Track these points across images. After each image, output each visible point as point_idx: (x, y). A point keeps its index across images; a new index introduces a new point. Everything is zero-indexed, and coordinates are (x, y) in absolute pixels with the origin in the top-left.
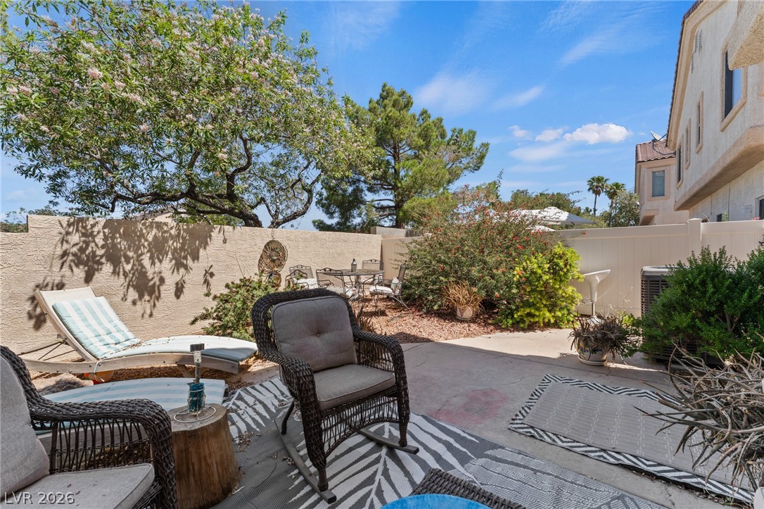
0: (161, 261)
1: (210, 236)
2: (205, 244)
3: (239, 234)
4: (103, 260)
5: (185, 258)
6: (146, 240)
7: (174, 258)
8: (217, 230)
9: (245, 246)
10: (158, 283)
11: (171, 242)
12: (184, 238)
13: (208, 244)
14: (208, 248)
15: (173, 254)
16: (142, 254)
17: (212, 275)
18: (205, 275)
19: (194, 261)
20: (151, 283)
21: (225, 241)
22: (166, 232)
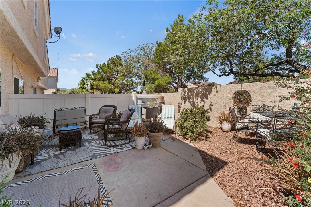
0: (198, 99)
1: (212, 90)
2: (210, 93)
3: (223, 88)
4: (187, 98)
5: (204, 98)
6: (195, 93)
7: (201, 98)
8: (214, 88)
9: (226, 94)
10: (197, 106)
11: (200, 93)
12: (204, 92)
13: (211, 93)
14: (211, 95)
15: (201, 97)
16: (194, 97)
17: (212, 105)
18: (210, 105)
19: (206, 99)
20: (196, 106)
21: (217, 92)
22: (199, 90)
